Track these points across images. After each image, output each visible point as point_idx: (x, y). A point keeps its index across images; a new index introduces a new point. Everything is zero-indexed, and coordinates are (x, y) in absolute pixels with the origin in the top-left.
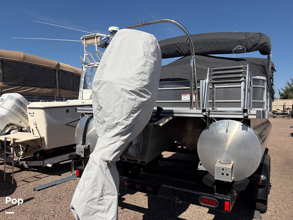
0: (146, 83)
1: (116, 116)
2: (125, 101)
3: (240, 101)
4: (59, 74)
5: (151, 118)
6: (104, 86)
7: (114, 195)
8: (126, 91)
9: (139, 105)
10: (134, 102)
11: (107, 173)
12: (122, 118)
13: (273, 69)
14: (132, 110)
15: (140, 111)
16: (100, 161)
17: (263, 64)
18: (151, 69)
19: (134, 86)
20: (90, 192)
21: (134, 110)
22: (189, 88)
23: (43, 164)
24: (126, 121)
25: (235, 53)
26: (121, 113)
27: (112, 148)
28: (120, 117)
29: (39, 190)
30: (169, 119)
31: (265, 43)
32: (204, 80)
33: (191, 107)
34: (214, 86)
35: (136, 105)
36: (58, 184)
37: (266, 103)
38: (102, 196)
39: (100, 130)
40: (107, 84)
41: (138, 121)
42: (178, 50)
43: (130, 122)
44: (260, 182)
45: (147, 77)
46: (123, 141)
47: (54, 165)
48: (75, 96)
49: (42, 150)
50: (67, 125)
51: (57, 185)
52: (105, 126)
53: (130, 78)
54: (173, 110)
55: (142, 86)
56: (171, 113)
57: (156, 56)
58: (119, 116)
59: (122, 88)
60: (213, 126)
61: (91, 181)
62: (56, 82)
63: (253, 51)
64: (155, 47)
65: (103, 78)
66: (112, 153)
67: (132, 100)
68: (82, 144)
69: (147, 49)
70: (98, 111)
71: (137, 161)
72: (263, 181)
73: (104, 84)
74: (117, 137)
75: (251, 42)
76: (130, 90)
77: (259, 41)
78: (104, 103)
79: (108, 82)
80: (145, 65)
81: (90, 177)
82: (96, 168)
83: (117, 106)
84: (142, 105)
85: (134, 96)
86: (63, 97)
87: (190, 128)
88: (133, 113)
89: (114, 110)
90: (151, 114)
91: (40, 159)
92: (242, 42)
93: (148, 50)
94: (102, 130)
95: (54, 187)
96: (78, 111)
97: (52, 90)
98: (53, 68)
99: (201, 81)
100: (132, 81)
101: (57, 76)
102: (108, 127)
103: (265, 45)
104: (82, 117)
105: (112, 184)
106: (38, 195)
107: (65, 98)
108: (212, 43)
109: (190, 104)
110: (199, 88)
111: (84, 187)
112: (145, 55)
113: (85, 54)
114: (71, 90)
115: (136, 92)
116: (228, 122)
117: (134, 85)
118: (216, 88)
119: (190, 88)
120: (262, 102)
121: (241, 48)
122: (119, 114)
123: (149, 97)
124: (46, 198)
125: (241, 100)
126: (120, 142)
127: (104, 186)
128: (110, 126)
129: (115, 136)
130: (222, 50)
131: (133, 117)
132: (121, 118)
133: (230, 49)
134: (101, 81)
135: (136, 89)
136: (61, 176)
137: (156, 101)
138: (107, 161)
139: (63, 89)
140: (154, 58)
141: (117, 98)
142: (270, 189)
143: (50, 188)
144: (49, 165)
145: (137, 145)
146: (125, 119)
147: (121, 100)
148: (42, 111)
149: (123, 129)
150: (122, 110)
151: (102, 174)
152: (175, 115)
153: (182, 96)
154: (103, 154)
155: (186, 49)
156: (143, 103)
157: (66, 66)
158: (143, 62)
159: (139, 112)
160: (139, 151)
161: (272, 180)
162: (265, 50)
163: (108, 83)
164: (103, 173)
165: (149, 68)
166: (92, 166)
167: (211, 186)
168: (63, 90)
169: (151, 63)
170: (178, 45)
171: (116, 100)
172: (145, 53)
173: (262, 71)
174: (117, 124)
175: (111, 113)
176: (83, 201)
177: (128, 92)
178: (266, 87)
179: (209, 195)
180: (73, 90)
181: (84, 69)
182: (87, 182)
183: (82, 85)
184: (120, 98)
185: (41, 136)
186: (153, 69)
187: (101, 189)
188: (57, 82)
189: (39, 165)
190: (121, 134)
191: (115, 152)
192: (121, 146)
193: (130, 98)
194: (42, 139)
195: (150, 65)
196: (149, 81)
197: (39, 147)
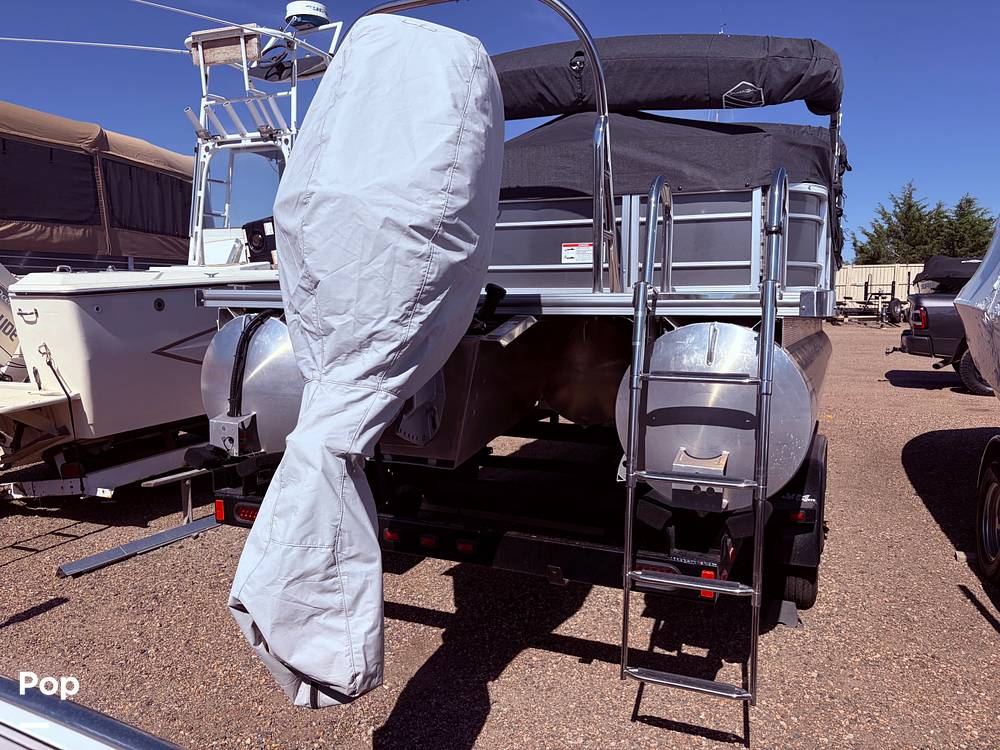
0: (462, 202)
1: (368, 311)
2: (397, 260)
3: (747, 263)
4: (105, 172)
5: (474, 322)
6: (324, 211)
7: (370, 561)
8: (398, 226)
9: (440, 276)
10: (425, 264)
11: (347, 491)
12: (389, 319)
13: (844, 164)
14: (419, 290)
15: (444, 294)
16: (324, 456)
17: (821, 145)
18: (476, 154)
19: (426, 209)
20: (293, 552)
21: (427, 291)
22: (591, 221)
23: (83, 489)
24: (400, 327)
25: (729, 106)
26: (385, 302)
27: (359, 414)
28: (383, 314)
29: (76, 576)
30: (526, 325)
31: (827, 74)
32: (635, 194)
33: (596, 285)
34: (670, 216)
35: (431, 273)
36: (141, 554)
37: (823, 271)
38: (332, 565)
39: (314, 358)
40: (332, 205)
41: (437, 327)
42: (544, 92)
43: (413, 332)
44: (800, 515)
45: (464, 180)
46: (391, 391)
47: (118, 491)
48: (171, 253)
49: (74, 442)
50: (160, 352)
51: (138, 558)
52: (330, 344)
53: (410, 185)
54: (539, 296)
55: (449, 213)
56: (534, 303)
57: (491, 112)
58: (376, 312)
59: (387, 219)
60: (666, 342)
61: (295, 519)
62: (97, 204)
63: (786, 101)
64: (486, 79)
65: (319, 185)
66: (360, 431)
67: (420, 257)
68: (231, 414)
69: (461, 89)
70: (303, 295)
71: (425, 461)
72: (807, 510)
73: (325, 204)
74: (371, 381)
75: (781, 71)
76: (411, 224)
77: (807, 66)
78: (325, 268)
79: (338, 198)
80: (456, 141)
81: (293, 508)
82: (312, 477)
83: (371, 278)
84: (451, 277)
85: (427, 246)
86: (126, 259)
87: (581, 356)
88: (424, 302)
89: (360, 291)
90: (473, 309)
91: (68, 474)
92: (753, 69)
93: (465, 90)
94: (319, 358)
95: (128, 564)
96: (209, 304)
97: (84, 232)
98: (82, 152)
99: (626, 199)
100: (417, 193)
101: (100, 182)
102: (339, 349)
103: (826, 80)
104: (223, 322)
105: (363, 527)
106: (74, 589)
107: (136, 259)
108: (658, 69)
109: (592, 276)
110: (619, 224)
111: (272, 539)
112: (456, 106)
113: (204, 102)
114: (157, 233)
115: (432, 232)
116: (715, 330)
117: (424, 208)
118: (676, 222)
119: (595, 221)
120: (815, 268)
121: (749, 91)
122: (378, 306)
123: (472, 247)
124: (107, 600)
125: (750, 259)
126: (384, 394)
127: (338, 533)
128: (346, 344)
129: (366, 376)
130: (689, 96)
131: (422, 314)
132: (384, 317)
133: (715, 95)
134: (313, 193)
135: (433, 221)
136: (147, 529)
137: (490, 268)
138: (346, 456)
139: (125, 227)
140: (485, 118)
141: (370, 249)
142: (826, 538)
143: (117, 567)
144: (105, 493)
145: (428, 410)
146: (396, 321)
147: (384, 257)
148: (68, 305)
149: (393, 355)
150: (385, 293)
151: (331, 494)
152: (546, 311)
153: (564, 248)
154: (332, 433)
155: (569, 91)
156: (454, 267)
157: (132, 144)
158: (450, 131)
159: (441, 297)
160: (434, 426)
161: (830, 514)
162: (824, 99)
163: (338, 201)
164: (334, 490)
165: (471, 151)
166: (296, 471)
167: (659, 527)
168: (126, 232)
169: (477, 134)
170: (541, 75)
171: (366, 258)
172: (455, 100)
173: (817, 166)
174: (370, 336)
175: (350, 301)
176: (275, 580)
177: (404, 230)
178: (825, 221)
179: (653, 554)
180: (162, 233)
181: (205, 158)
182: (280, 523)
183: (198, 214)
184: (380, 248)
185: (68, 392)
186: (483, 155)
187: (329, 542)
188: (102, 201)
189: (68, 492)
190: (386, 369)
191: (367, 427)
192: (386, 407)
193: (413, 253)
194: (72, 403)
195: (472, 142)
196: (473, 196)
197: (64, 431)
